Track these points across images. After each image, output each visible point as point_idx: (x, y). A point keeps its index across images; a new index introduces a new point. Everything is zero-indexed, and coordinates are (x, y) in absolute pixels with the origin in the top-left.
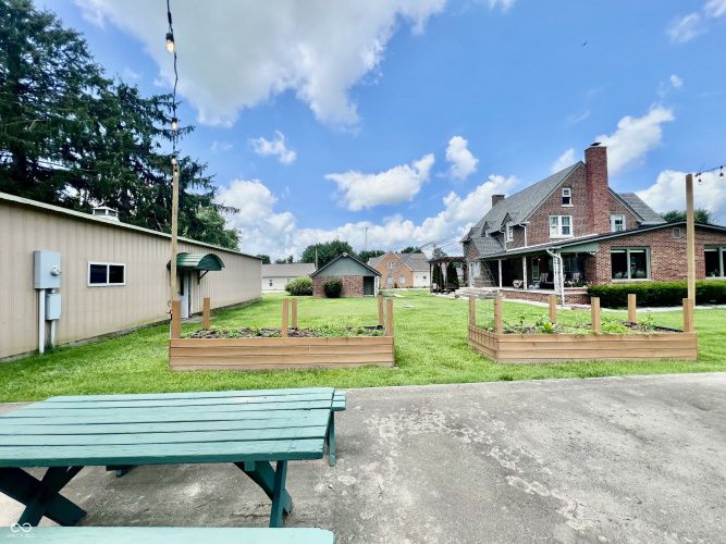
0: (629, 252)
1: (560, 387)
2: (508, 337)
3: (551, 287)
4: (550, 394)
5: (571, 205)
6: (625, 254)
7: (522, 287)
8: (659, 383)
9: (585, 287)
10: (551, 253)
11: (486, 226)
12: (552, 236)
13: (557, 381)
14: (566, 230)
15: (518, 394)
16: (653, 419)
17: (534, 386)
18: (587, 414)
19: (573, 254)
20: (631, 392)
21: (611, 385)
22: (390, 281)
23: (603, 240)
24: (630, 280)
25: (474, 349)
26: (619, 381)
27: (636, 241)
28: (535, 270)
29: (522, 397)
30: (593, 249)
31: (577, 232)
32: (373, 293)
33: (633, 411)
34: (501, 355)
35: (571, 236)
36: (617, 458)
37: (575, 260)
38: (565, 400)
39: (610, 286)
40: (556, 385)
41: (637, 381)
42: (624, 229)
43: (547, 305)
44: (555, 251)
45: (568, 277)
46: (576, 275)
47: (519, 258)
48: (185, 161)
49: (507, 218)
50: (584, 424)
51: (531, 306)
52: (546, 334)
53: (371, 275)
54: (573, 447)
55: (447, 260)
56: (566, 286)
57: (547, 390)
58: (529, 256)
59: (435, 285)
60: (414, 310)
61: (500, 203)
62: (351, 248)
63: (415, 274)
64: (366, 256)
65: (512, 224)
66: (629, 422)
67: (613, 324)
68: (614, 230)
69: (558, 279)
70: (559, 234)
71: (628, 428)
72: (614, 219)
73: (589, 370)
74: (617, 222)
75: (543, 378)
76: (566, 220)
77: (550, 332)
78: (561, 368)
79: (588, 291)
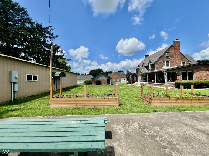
0: (188, 72)
1: (174, 115)
2: (155, 98)
3: (164, 82)
5: (169, 58)
6: (186, 73)
7: (154, 82)
8: (206, 114)
9: (174, 82)
10: (164, 72)
11: (143, 64)
12: (163, 67)
13: (173, 112)
14: (167, 65)
15: (161, 117)
17: (165, 114)
18: (186, 125)
19: (170, 72)
20: (198, 117)
21: (191, 114)
22: (114, 80)
23: (179, 68)
24: (187, 80)
25: (143, 101)
26: (193, 113)
27: (190, 68)
28: (159, 77)
30: (176, 72)
31: (171, 66)
32: (109, 84)
33: (201, 124)
34: (152, 104)
35: (169, 67)
37: (170, 74)
39: (182, 82)
40: (173, 114)
41: (199, 113)
42: (185, 65)
44: (165, 72)
45: (169, 79)
46: (171, 79)
47: (154, 73)
48: (55, 45)
49: (150, 62)
50: (186, 129)
51: (157, 88)
52: (166, 97)
53: (109, 78)
54: (185, 137)
55: (131, 74)
56: (168, 82)
57: (170, 116)
58: (156, 73)
59: (128, 82)
60: (122, 89)
61: (147, 57)
62: (103, 71)
63: (122, 78)
64: (107, 73)
65: (151, 63)
66: (202, 128)
67: (187, 94)
68: (182, 65)
69: (166, 80)
70: (166, 67)
71: (202, 130)
72: (182, 62)
73: (181, 109)
74: (183, 63)
75: (167, 111)
76: (167, 62)
77: (168, 96)
78: (172, 108)
79: (175, 84)
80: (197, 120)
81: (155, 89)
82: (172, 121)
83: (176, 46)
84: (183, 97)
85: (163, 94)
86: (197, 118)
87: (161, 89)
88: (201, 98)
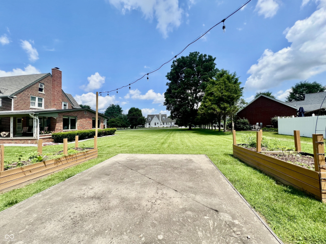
0: (70, 118)
1: (54, 192)
2: (9, 172)
3: (32, 135)
4: (50, 199)
5: (43, 92)
6: (68, 119)
8: (93, 170)
9: (50, 134)
10: (32, 116)
12: (31, 107)
13: (52, 188)
14: (40, 105)
16: (98, 187)
17: (38, 199)
18: (73, 200)
19: (44, 118)
20: (86, 178)
21: (78, 179)
23: (59, 112)
24: (70, 130)
26: (80, 176)
27: (72, 114)
28: (19, 125)
29: (30, 211)
30: (55, 116)
31: (45, 107)
33: (91, 187)
35: (43, 108)
36: (95, 214)
37: (45, 120)
38: (60, 198)
39: (63, 133)
40: (51, 192)
41: (86, 172)
42: (67, 108)
43: (36, 145)
44: (35, 115)
45: (41, 129)
46: (46, 128)
47: (8, 117)
50: (75, 206)
52: (39, 162)
54: (75, 223)
56: (40, 134)
58: (15, 117)
65: (1, 95)
66: (91, 193)
67: (71, 150)
68: (63, 108)
69: (36, 130)
70: (36, 106)
71: (92, 196)
72: (63, 103)
73: (65, 175)
74: (65, 105)
75: (40, 190)
76: (40, 100)
77: (41, 161)
78: (50, 180)
79: (53, 136)
80: (85, 185)
81: (9, 152)
82: (52, 205)
83: (55, 76)
84: (67, 155)
85: (31, 158)
86: (85, 180)
87: (25, 147)
88: (87, 152)
